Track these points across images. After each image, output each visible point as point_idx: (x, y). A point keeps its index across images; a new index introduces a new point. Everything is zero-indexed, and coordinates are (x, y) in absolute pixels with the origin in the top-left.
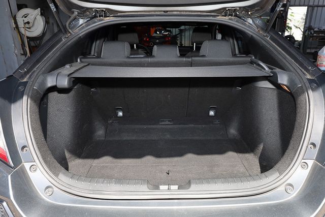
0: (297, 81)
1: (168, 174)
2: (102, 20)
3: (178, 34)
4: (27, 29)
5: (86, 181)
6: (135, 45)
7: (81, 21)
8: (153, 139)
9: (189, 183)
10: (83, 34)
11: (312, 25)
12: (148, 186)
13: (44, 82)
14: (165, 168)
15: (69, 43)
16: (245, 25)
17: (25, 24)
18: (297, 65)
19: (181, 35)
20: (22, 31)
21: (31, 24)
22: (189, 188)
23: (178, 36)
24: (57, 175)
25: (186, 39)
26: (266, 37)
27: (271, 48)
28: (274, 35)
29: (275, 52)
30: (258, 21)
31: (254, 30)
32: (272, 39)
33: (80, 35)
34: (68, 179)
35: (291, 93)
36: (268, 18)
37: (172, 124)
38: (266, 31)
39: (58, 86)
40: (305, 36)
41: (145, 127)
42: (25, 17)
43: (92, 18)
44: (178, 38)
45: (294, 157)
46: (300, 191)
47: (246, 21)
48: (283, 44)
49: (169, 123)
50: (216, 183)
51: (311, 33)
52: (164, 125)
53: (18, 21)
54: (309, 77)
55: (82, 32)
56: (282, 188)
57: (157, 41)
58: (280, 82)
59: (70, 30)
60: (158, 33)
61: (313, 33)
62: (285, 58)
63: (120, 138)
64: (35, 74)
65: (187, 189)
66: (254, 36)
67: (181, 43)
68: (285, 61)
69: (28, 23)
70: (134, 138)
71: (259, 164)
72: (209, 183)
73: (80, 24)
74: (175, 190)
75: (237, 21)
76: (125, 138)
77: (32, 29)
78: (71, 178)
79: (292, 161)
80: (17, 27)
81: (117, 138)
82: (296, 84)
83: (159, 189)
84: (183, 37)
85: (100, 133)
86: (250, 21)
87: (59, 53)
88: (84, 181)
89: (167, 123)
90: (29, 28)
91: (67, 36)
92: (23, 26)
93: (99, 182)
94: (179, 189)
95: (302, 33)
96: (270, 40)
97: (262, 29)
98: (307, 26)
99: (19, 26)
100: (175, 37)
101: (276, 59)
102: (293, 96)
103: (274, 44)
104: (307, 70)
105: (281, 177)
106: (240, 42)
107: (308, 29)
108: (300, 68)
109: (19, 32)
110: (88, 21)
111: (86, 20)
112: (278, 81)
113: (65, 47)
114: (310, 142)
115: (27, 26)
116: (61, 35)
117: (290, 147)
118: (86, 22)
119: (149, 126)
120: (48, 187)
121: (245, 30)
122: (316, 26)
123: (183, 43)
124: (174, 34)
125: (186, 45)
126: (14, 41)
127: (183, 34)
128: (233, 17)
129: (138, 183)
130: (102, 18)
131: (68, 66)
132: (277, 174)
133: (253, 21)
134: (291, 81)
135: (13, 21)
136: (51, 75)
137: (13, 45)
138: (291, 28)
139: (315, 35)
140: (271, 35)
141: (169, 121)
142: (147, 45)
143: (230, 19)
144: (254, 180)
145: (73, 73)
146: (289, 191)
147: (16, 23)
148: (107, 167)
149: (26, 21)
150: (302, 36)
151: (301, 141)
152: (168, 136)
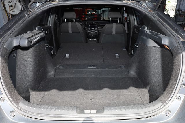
0: (175, 43)
1: (92, 100)
2: (51, 3)
3: (102, 13)
4: (11, 10)
5: (37, 108)
6: (74, 19)
7: (38, 4)
8: (84, 77)
9: (103, 109)
10: (39, 12)
11: (181, 8)
12: (76, 111)
13: (11, 43)
14: (90, 96)
15: (29, 18)
16: (141, 6)
17: (10, 7)
18: (175, 32)
19: (104, 14)
20: (8, 11)
21: (13, 7)
22: (103, 113)
23: (102, 14)
24: (18, 104)
25: (107, 16)
26: (154, 14)
27: (158, 21)
28: (159, 13)
29: (160, 24)
30: (150, 4)
31: (147, 10)
32: (158, 15)
33: (37, 13)
34: (25, 106)
35: (170, 50)
36: (155, 3)
37: (95, 68)
38: (155, 10)
39: (21, 46)
40: (176, 14)
41: (79, 70)
42: (10, 3)
43: (45, 2)
44: (102, 16)
45: (172, 93)
46: (175, 115)
47: (142, 4)
48: (166, 18)
49: (94, 67)
50: (121, 109)
51: (180, 13)
52: (90, 68)
53: (5, 5)
54: (182, 40)
55: (38, 11)
56: (164, 113)
57: (89, 17)
58: (163, 43)
59: (31, 10)
60: (89, 12)
61: (181, 13)
62: (167, 28)
63: (63, 77)
64: (5, 38)
65: (102, 113)
66: (147, 13)
67: (103, 18)
68: (167, 30)
69: (12, 6)
70: (72, 77)
71: (148, 94)
72: (116, 109)
73: (38, 6)
74: (94, 114)
75: (136, 4)
76: (66, 77)
77: (14, 10)
78: (27, 105)
79: (170, 95)
80: (5, 9)
81: (61, 77)
82: (174, 45)
83: (84, 113)
84: (105, 15)
85: (51, 73)
86: (144, 4)
87: (22, 24)
88: (36, 107)
89: (93, 67)
90: (13, 9)
91: (29, 14)
92: (8, 8)
93: (45, 108)
94: (97, 113)
95: (174, 13)
96: (157, 16)
97: (152, 9)
98: (178, 8)
99: (6, 8)
100: (100, 15)
101: (161, 28)
102: (171, 53)
103: (160, 19)
104: (181, 36)
105: (163, 106)
106: (138, 18)
107: (178, 11)
108: (177, 34)
109: (6, 11)
110: (42, 4)
111: (41, 4)
112: (162, 42)
113: (27, 20)
114: (183, 83)
115: (11, 8)
116: (25, 13)
117: (169, 86)
118: (41, 5)
119: (82, 69)
120: (12, 112)
121: (141, 10)
122: (183, 9)
123: (105, 18)
124: (99, 13)
125: (107, 20)
126: (3, 17)
127: (105, 13)
128: (133, 2)
129: (70, 109)
130: (51, 2)
131: (28, 32)
132: (160, 104)
133: (146, 4)
134: (170, 42)
135: (3, 5)
136: (16, 38)
137: (3, 19)
138: (168, 10)
139: (182, 14)
140: (158, 13)
141: (94, 66)
142: (83, 20)
143: (132, 3)
144: (145, 107)
145: (31, 37)
146: (168, 115)
147: (4, 6)
148: (54, 95)
149: (10, 5)
150: (174, 15)
151: (176, 82)
152: (93, 76)
